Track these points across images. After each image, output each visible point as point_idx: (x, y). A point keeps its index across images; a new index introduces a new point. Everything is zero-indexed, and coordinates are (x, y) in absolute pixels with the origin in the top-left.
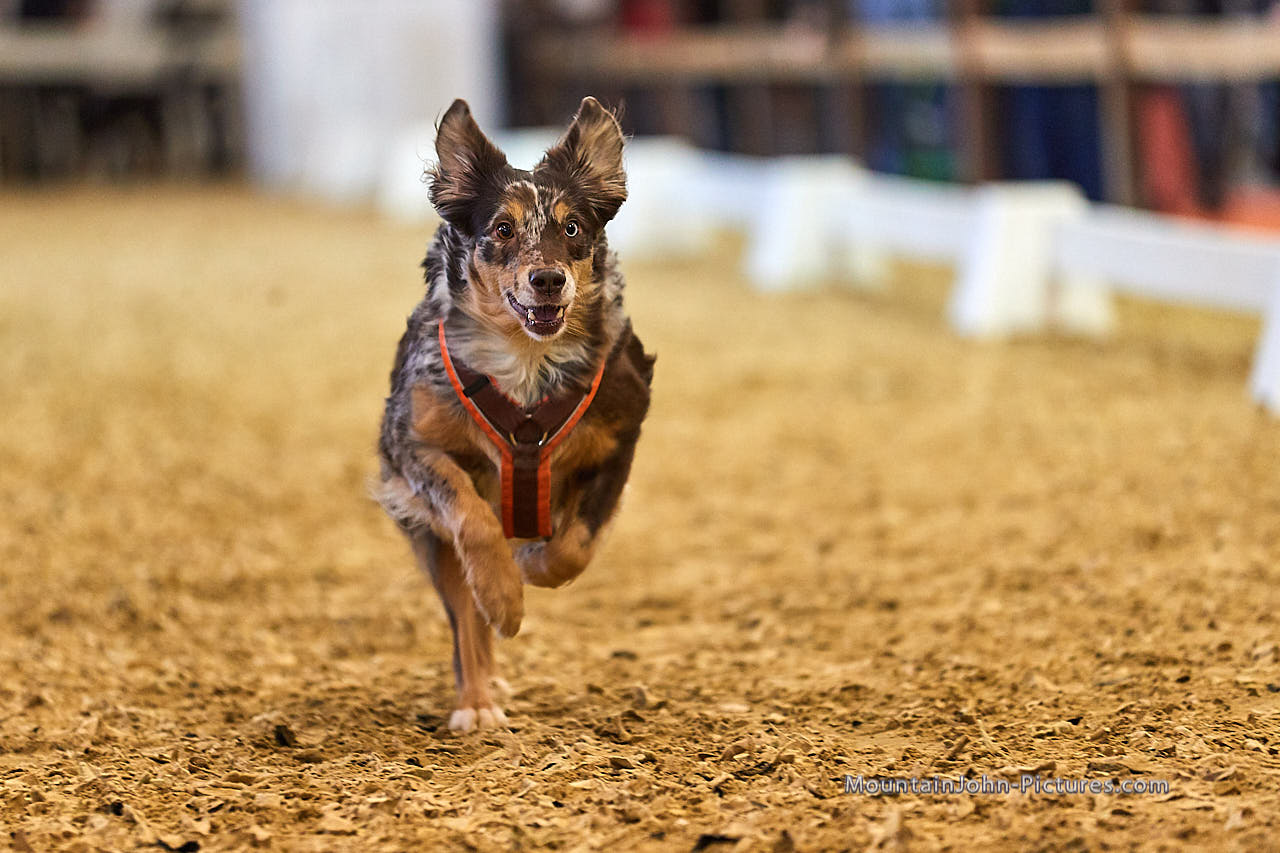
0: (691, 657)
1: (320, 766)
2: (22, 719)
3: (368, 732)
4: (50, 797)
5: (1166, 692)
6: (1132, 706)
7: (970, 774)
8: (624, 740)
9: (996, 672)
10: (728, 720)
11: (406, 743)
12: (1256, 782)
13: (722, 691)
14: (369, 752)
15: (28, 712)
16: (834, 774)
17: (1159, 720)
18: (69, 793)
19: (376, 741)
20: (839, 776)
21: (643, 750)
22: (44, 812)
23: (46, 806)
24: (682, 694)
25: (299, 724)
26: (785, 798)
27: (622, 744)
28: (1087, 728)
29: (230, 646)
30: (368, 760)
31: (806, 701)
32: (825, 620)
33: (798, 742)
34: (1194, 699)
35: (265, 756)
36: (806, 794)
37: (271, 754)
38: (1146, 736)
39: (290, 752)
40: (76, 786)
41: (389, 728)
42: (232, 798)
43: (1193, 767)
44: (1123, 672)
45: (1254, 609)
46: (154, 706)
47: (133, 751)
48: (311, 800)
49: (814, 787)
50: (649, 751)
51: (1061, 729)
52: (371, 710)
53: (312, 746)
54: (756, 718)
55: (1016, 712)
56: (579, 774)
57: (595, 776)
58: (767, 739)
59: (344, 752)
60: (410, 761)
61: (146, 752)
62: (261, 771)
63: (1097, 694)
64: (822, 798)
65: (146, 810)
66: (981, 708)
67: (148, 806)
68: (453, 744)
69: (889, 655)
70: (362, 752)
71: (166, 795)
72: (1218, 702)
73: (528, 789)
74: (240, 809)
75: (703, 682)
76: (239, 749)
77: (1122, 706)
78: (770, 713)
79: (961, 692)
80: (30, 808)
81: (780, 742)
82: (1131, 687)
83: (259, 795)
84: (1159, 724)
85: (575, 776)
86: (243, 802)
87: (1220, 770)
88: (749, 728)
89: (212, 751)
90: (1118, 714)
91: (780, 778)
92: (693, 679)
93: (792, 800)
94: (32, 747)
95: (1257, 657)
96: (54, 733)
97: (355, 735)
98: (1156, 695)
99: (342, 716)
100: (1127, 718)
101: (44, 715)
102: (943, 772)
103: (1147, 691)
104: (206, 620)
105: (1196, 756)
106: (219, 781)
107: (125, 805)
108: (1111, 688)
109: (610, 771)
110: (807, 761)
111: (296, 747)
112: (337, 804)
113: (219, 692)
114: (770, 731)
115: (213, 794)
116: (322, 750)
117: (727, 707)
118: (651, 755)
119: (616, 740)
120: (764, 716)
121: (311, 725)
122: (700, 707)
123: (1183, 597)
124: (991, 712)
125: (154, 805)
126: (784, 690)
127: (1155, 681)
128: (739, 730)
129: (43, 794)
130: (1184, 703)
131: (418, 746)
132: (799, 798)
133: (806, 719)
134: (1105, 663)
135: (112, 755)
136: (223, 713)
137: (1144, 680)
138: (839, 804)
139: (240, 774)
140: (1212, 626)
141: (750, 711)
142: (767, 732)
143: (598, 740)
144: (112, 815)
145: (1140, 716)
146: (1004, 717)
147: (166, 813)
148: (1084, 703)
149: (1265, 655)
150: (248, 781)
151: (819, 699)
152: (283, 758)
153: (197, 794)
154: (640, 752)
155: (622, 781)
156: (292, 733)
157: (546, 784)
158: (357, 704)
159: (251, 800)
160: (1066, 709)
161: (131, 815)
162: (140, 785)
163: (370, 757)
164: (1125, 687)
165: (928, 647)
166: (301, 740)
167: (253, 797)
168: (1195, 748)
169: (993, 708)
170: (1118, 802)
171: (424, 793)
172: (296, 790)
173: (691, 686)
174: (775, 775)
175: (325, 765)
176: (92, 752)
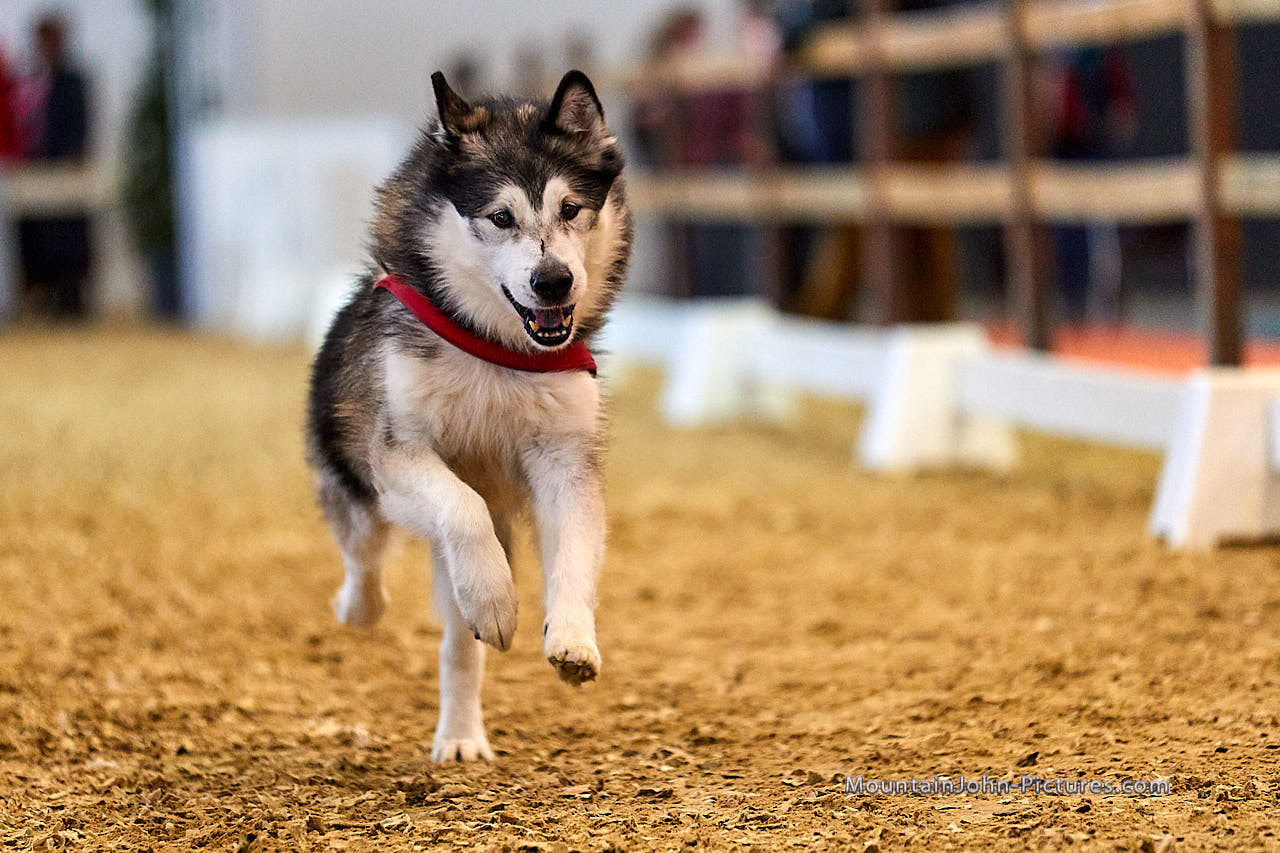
44: (1025, 803)
82: (1032, 817)
98: (1057, 824)
103: (1048, 821)
108: (1013, 818)
123: (1084, 727)
127: (1056, 811)
137: (1046, 810)
164: (1026, 816)
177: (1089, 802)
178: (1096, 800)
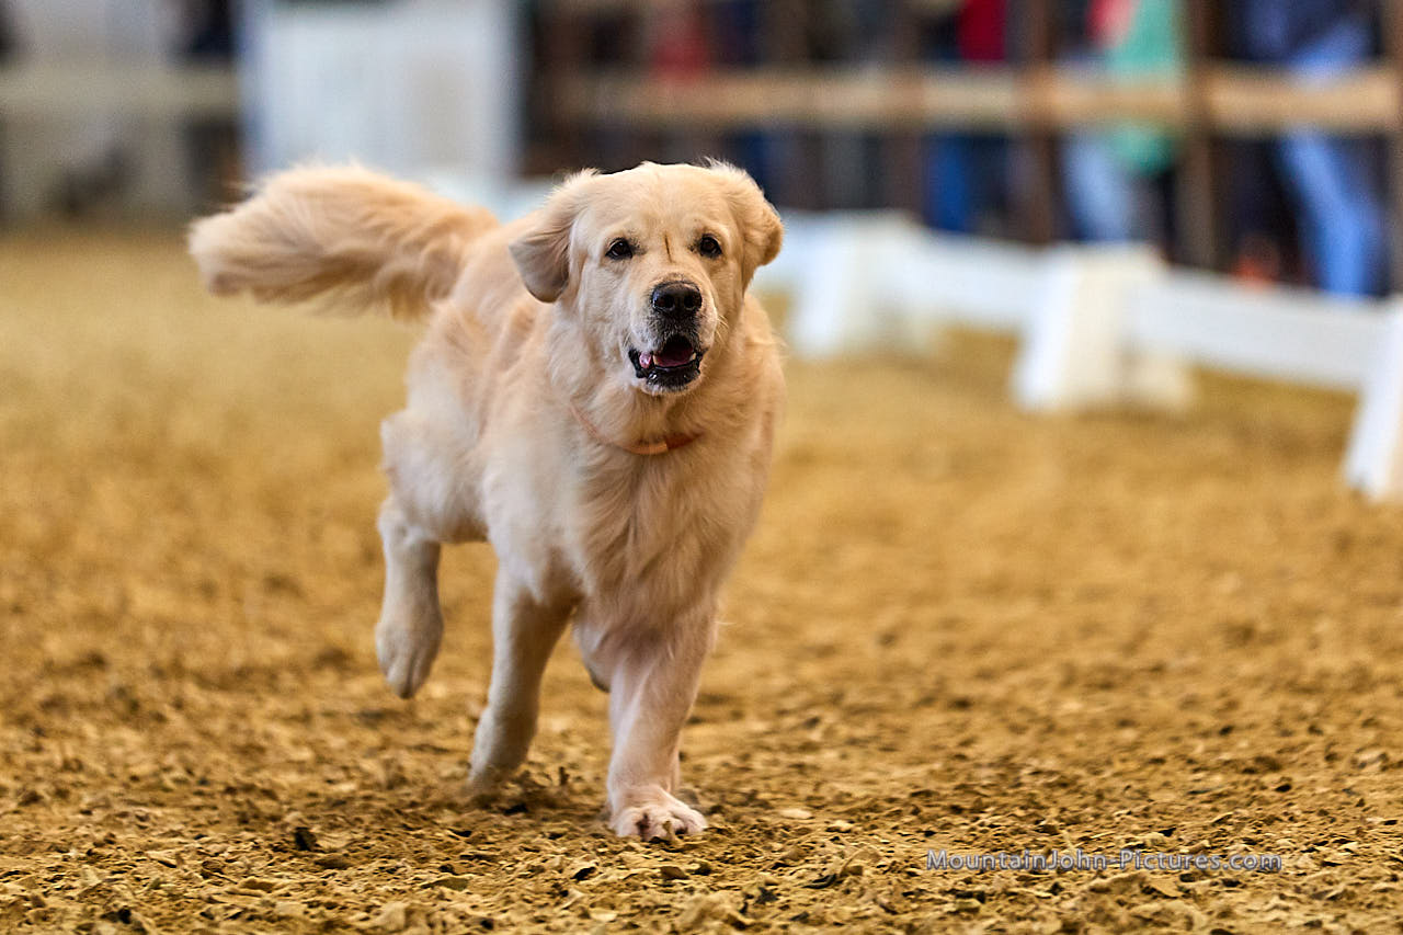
0: (746, 757)
1: (346, 873)
2: (17, 817)
3: (395, 836)
4: (51, 902)
5: (1264, 802)
6: (1229, 817)
7: (1056, 889)
8: (677, 847)
9: (1078, 777)
10: (789, 827)
11: (437, 848)
12: (1368, 902)
13: (780, 796)
14: (398, 858)
15: (22, 809)
16: (906, 887)
17: (1259, 832)
18: (72, 898)
19: (405, 846)
20: (912, 890)
21: (698, 860)
22: (45, 919)
23: (46, 912)
24: (737, 798)
25: (319, 827)
26: (854, 913)
27: (673, 852)
28: (1180, 840)
29: (241, 740)
30: (398, 868)
31: (874, 808)
32: (889, 719)
33: (866, 852)
34: (1296, 810)
35: (283, 861)
36: (875, 909)
37: (291, 858)
38: (1246, 850)
39: (312, 856)
40: (79, 891)
41: (419, 832)
42: (250, 906)
43: (1299, 884)
44: (1217, 781)
45: (1359, 712)
46: (161, 805)
47: (140, 853)
48: (336, 909)
49: (885, 901)
50: (704, 860)
51: (1153, 840)
52: (399, 812)
53: (335, 851)
54: (819, 825)
55: (1102, 821)
56: (627, 884)
57: (645, 888)
58: (832, 848)
59: (370, 858)
60: (444, 869)
61: (153, 854)
62: (281, 877)
63: (1191, 803)
64: (894, 913)
65: (157, 918)
66: (1064, 817)
67: (158, 914)
68: (489, 850)
69: (962, 757)
70: (390, 858)
71: (178, 902)
72: (1323, 813)
73: (573, 900)
74: (260, 918)
75: (760, 785)
76: (255, 853)
77: (1219, 817)
78: (834, 820)
79: (1041, 799)
80: (30, 914)
81: (846, 852)
82: (1226, 796)
83: (280, 904)
84: (1260, 836)
85: (624, 887)
86: (263, 911)
87: (1327, 888)
88: (813, 836)
89: (226, 854)
90: (1213, 825)
91: (848, 892)
92: (749, 781)
93: (862, 915)
94: (29, 846)
95: (1363, 765)
96: (52, 834)
97: (381, 839)
98: (1255, 804)
99: (367, 818)
100: (1224, 830)
101: (41, 812)
102: (1026, 886)
103: (1244, 801)
104: (214, 711)
105: (1301, 872)
106: (236, 887)
107: (133, 912)
108: (1204, 797)
109: (660, 882)
110: (876, 873)
111: (317, 851)
112: (364, 915)
113: (230, 790)
114: (835, 840)
115: (229, 901)
116: (346, 855)
117: (788, 812)
118: (706, 864)
119: (667, 847)
120: (827, 823)
121: (333, 827)
122: (756, 813)
123: (1281, 698)
124: (1075, 821)
125: (165, 913)
126: (849, 795)
127: (1253, 789)
128: (802, 837)
129: (43, 899)
130: (1286, 814)
131: (450, 852)
132: (868, 913)
133: (874, 827)
134: (1196, 771)
135: (118, 857)
136: (236, 813)
137: (1241, 788)
138: (914, 920)
139: (258, 880)
140: (1313, 730)
141: (812, 818)
142: (832, 840)
143: (647, 847)
144: (120, 924)
145: (1238, 827)
146: (1089, 827)
147: (179, 922)
148: (1176, 813)
149: (1373, 762)
150: (268, 888)
151: (887, 805)
152: (304, 864)
153: (211, 901)
154: (694, 862)
155: (675, 892)
156: (312, 835)
157: (593, 895)
158: (383, 805)
159: (270, 909)
160: (1157, 819)
161: (140, 924)
162: (148, 890)
163: (399, 864)
164: (1220, 795)
165: (1002, 750)
166: (323, 844)
167: (273, 905)
168: (1299, 863)
169: (1077, 817)
170: (1216, 921)
171: (460, 902)
172: (318, 898)
173: (747, 789)
174: (843, 887)
175: (351, 872)
176: (95, 854)
177: (1290, 779)
178: (1298, 778)
